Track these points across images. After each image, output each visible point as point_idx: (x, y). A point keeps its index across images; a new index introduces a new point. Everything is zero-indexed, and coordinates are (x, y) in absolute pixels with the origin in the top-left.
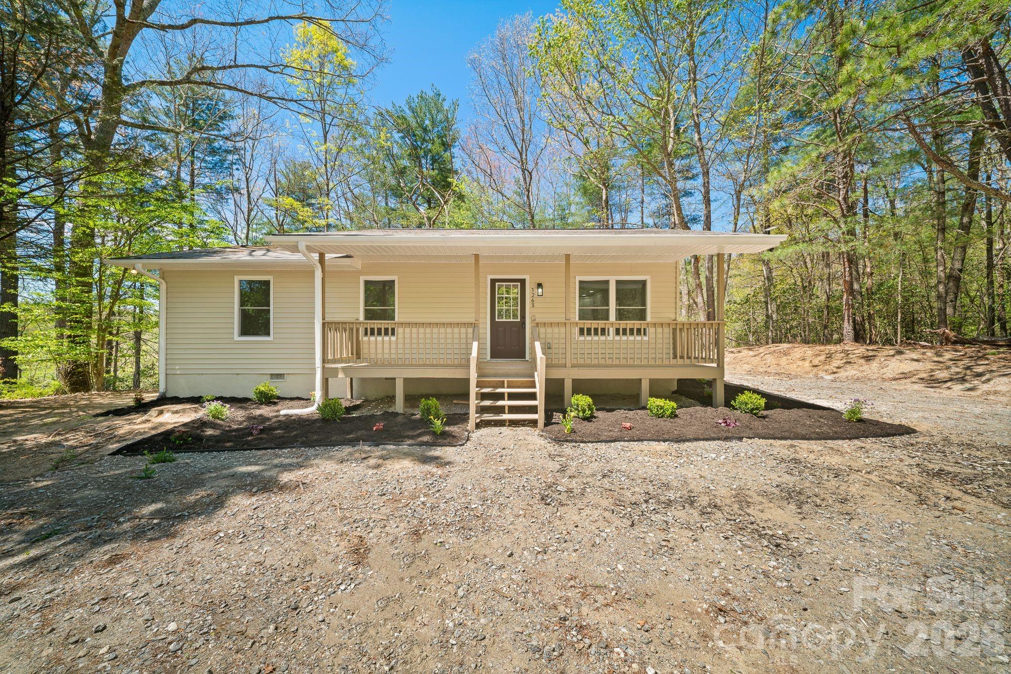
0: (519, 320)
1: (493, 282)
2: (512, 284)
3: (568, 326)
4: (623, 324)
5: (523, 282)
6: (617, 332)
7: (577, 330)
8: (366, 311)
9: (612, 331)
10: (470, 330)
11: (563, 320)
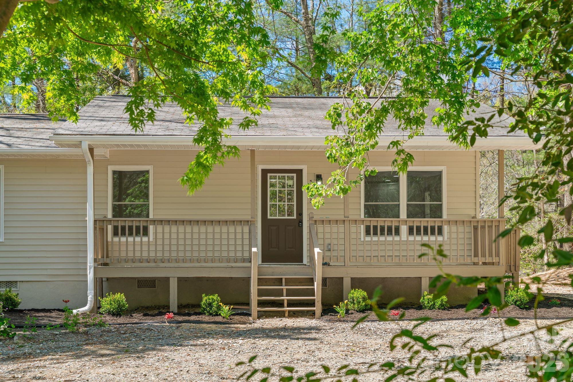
0: (295, 217)
1: (265, 172)
2: (286, 175)
3: (347, 223)
4: (417, 222)
5: (299, 172)
6: (411, 231)
7: (363, 228)
8: (114, 208)
9: (404, 229)
10: (246, 229)
11: (342, 218)
